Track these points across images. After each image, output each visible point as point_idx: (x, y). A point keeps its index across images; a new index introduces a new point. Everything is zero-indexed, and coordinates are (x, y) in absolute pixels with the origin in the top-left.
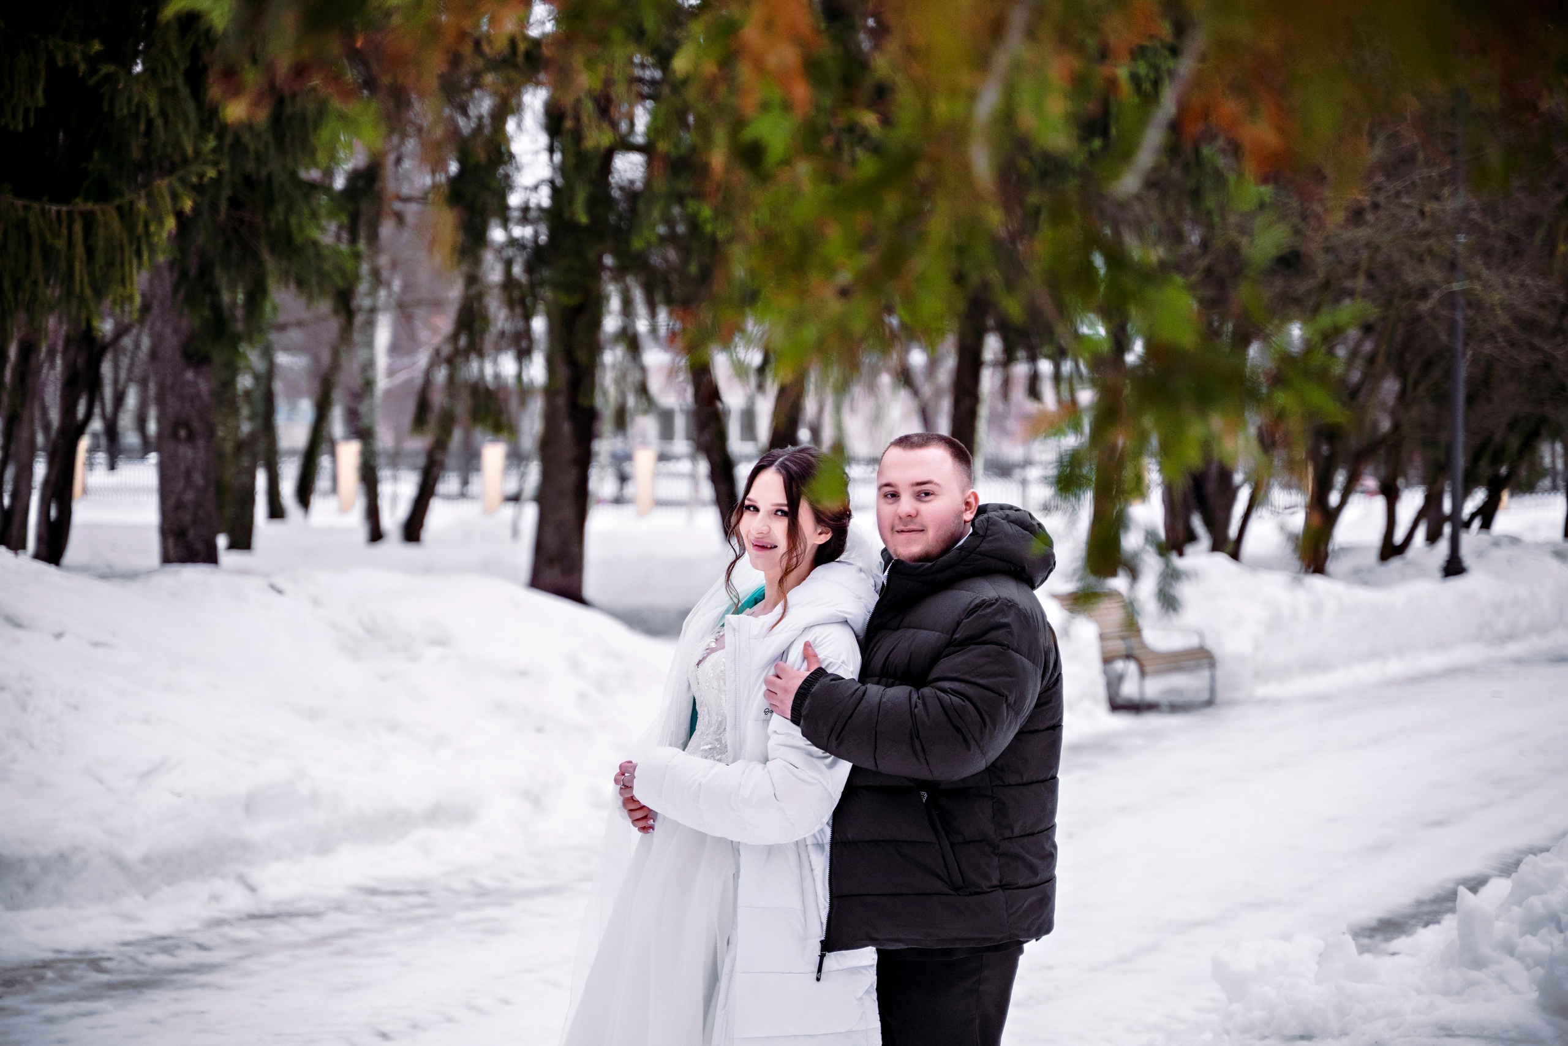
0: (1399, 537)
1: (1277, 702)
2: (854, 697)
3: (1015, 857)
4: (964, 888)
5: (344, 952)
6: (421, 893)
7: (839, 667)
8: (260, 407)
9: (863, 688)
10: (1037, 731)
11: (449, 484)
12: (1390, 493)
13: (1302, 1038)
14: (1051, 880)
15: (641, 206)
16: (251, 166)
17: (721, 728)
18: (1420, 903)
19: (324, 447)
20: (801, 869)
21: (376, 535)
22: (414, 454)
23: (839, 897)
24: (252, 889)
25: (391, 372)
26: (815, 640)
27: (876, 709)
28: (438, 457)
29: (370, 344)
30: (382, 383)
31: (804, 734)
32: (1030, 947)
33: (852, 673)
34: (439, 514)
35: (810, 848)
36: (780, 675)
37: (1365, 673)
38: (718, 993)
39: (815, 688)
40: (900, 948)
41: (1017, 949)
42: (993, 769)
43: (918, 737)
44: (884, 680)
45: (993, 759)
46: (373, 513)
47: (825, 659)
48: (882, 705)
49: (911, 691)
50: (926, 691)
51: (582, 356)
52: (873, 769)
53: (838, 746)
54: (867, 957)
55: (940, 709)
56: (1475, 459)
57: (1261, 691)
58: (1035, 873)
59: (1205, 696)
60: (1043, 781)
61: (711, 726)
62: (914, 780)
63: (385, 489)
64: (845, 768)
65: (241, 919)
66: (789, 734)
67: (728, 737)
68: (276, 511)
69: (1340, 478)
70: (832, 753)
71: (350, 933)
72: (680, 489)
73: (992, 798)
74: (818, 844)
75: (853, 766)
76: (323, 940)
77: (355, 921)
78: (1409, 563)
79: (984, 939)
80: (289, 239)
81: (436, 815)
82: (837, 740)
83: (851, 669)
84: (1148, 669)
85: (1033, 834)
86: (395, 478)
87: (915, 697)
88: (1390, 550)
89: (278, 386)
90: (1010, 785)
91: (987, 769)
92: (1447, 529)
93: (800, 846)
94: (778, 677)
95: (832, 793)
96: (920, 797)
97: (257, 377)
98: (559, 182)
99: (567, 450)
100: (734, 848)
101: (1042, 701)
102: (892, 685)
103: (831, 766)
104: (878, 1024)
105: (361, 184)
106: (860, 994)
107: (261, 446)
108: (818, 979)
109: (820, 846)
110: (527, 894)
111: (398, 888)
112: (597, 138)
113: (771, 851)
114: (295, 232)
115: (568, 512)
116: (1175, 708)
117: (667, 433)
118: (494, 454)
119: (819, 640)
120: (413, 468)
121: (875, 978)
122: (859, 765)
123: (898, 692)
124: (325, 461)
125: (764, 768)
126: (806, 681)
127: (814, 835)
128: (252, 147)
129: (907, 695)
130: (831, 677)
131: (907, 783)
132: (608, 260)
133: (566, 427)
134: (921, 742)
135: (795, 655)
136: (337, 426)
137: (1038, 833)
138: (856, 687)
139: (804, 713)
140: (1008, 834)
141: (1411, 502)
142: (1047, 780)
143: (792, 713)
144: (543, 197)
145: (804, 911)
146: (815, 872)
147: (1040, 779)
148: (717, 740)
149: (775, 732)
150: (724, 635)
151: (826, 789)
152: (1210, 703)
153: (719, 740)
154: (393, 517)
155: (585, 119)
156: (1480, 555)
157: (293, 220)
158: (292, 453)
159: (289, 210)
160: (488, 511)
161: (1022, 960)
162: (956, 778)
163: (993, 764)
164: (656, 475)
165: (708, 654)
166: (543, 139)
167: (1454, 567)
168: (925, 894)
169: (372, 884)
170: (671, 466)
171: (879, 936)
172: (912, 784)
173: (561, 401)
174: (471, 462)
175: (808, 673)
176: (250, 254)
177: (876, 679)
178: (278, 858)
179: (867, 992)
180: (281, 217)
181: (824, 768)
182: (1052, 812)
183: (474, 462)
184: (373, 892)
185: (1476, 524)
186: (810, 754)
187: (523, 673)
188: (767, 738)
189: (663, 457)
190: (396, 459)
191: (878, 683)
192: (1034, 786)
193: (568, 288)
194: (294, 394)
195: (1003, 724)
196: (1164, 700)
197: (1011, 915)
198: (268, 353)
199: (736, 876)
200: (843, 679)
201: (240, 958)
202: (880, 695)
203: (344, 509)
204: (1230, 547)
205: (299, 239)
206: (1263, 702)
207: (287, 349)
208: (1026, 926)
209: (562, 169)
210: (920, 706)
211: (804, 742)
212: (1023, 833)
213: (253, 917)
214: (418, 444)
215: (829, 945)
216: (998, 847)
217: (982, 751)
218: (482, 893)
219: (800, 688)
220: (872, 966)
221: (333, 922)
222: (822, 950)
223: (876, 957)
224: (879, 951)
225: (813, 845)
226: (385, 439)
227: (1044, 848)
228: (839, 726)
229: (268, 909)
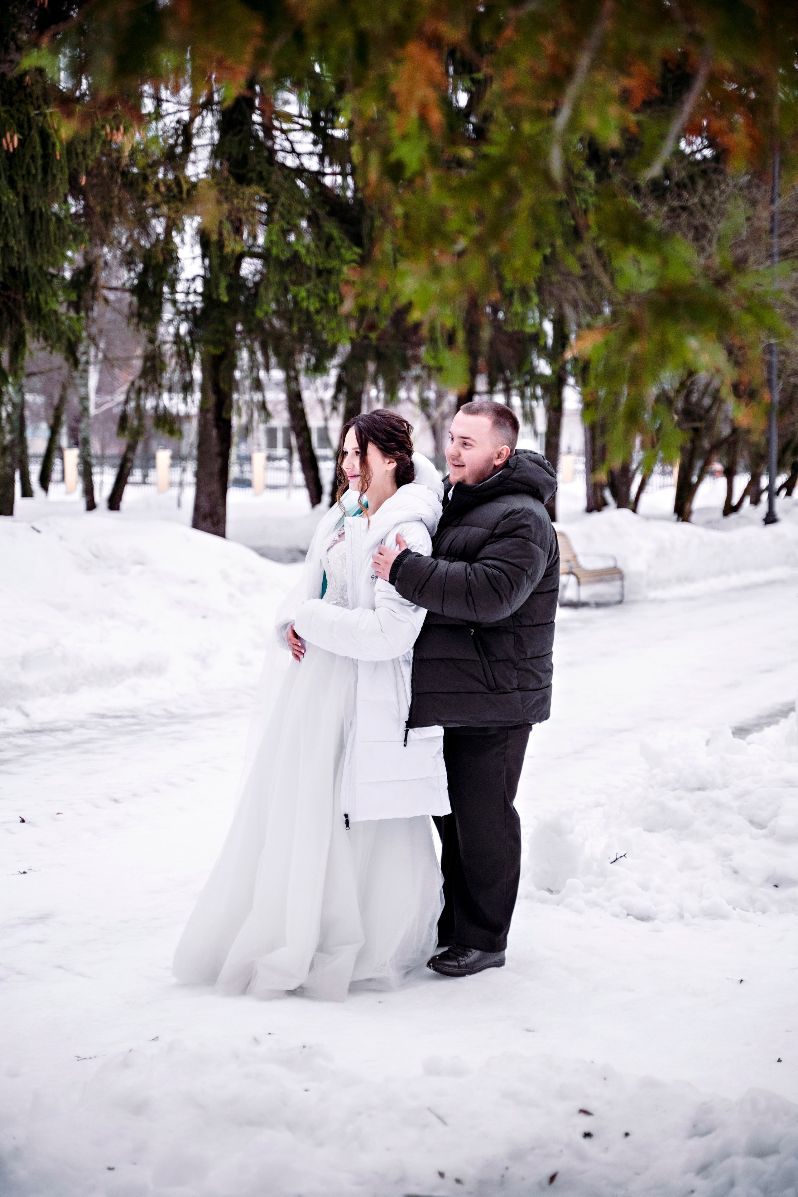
0: (735, 501)
1: (663, 601)
2: (430, 568)
3: (528, 671)
4: (496, 689)
5: (87, 752)
6: (133, 717)
7: (418, 548)
8: (17, 424)
9: (437, 562)
10: (542, 593)
11: (136, 475)
12: (729, 473)
13: (699, 789)
14: (549, 686)
15: (262, 290)
16: (14, 262)
17: (344, 589)
18: (760, 717)
19: (56, 453)
20: (396, 676)
21: (91, 506)
22: (114, 457)
23: (418, 694)
24: (27, 715)
25: (98, 406)
26: (402, 532)
27: (444, 576)
28: (130, 456)
29: (86, 385)
30: (93, 411)
31: (397, 590)
32: (536, 727)
33: (426, 552)
34: (130, 493)
35: (401, 663)
36: (382, 553)
37: (717, 583)
38: (345, 753)
39: (405, 561)
40: (455, 726)
41: (528, 727)
42: (514, 616)
43: (470, 594)
44: (448, 558)
45: (516, 609)
46: (89, 491)
47: (410, 544)
48: (449, 574)
49: (466, 565)
50: (476, 565)
51: (223, 386)
52: (441, 613)
53: (420, 598)
54: (437, 732)
55: (485, 577)
56: (783, 452)
57: (652, 594)
58: (540, 682)
59: (618, 598)
60: (546, 624)
61: (337, 589)
62: (466, 621)
63: (96, 479)
64: (423, 612)
65: (20, 733)
66: (388, 591)
67: (349, 595)
68: (27, 492)
69: (699, 464)
70: (415, 603)
71: (90, 741)
72: (281, 478)
73: (514, 633)
74: (406, 661)
75: (428, 612)
76: (72, 745)
77: (93, 734)
78: (741, 517)
79: (508, 721)
80: (39, 309)
81: (140, 669)
82: (419, 594)
83: (426, 550)
84: (582, 580)
85: (539, 657)
86: (102, 473)
87: (469, 569)
88: (730, 509)
89: (27, 413)
90: (525, 626)
91: (512, 616)
92: (765, 497)
93: (395, 662)
94: (381, 554)
95: (416, 628)
96: (471, 632)
97: (14, 405)
98: (208, 276)
99: (215, 447)
100: (354, 663)
101: (547, 574)
102: (454, 561)
103: (416, 610)
104: (445, 773)
105: (82, 278)
106: (434, 754)
107: (17, 450)
108: (405, 745)
109: (407, 661)
110: (200, 717)
111: (118, 714)
112: (232, 246)
113: (377, 665)
114: (43, 306)
115: (215, 486)
116: (599, 605)
117: (272, 443)
118: (163, 457)
119: (405, 532)
120: (113, 466)
121: (442, 744)
122: (432, 610)
123: (458, 566)
124: (57, 461)
125: (374, 613)
126: (399, 557)
127: (404, 655)
128: (16, 249)
129: (464, 568)
130: (415, 555)
131: (462, 623)
132: (239, 327)
133: (214, 433)
134: (472, 598)
135: (390, 541)
136: (64, 440)
137: (542, 656)
138: (431, 561)
139: (397, 577)
140: (523, 656)
141: (742, 481)
142: (548, 624)
143: (390, 577)
144: (199, 286)
145: (399, 703)
146: (405, 678)
147: (544, 623)
148: (341, 597)
149: (379, 590)
150: (343, 533)
151: (413, 625)
152: (620, 602)
153: (342, 598)
154: (102, 493)
155: (225, 234)
156: (787, 511)
157: (42, 297)
158: (36, 456)
159: (39, 291)
160: (160, 492)
161: (532, 734)
162: (491, 621)
163: (515, 613)
164: (266, 468)
165: (334, 544)
166: (198, 250)
167: (770, 519)
168: (472, 693)
169: (102, 711)
170: (277, 464)
171: (443, 719)
172: (464, 624)
173: (210, 416)
174: (149, 462)
175: (400, 552)
176: (15, 319)
177: (444, 557)
178: (42, 696)
179: (438, 753)
180: (34, 295)
181: (411, 612)
182: (551, 644)
183: (152, 462)
184: (103, 716)
185: (783, 492)
186: (402, 604)
187: (193, 582)
188: (374, 594)
189: (270, 458)
190: (102, 460)
191: (445, 559)
192: (540, 627)
193: (216, 343)
194: (37, 418)
195: (524, 587)
196: (592, 601)
197: (524, 707)
198: (20, 391)
199: (356, 682)
200: (422, 556)
201: (22, 756)
202: (447, 567)
203: (68, 492)
204: (632, 506)
205: (45, 310)
206: (654, 601)
207: (31, 391)
208: (533, 714)
209: (209, 269)
210: (472, 574)
211: (397, 596)
212: (533, 656)
213: (27, 731)
214: (116, 449)
215: (411, 724)
216: (517, 664)
217: (510, 605)
218: (171, 716)
219: (395, 561)
220: (441, 736)
221: (78, 735)
222: (407, 727)
223: (443, 731)
224: (444, 728)
225: (403, 661)
226: (95, 447)
227: (545, 666)
228: (420, 587)
229: (37, 727)
